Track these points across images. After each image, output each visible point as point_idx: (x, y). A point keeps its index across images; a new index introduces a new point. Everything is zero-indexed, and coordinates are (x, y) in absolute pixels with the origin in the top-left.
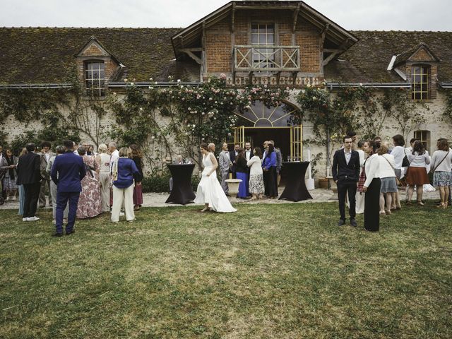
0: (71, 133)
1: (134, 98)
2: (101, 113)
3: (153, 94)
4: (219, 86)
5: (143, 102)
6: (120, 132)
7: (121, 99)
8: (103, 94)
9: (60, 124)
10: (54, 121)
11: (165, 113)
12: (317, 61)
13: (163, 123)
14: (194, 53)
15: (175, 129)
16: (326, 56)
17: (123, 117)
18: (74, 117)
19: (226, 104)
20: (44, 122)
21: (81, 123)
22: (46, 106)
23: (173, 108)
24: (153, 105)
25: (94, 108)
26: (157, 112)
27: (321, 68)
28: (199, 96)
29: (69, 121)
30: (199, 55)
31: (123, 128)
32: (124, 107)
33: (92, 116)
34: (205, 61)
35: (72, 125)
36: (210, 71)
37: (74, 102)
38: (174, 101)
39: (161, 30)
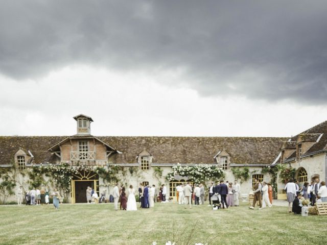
0: (13, 183)
1: (36, 170)
2: (24, 175)
3: (42, 169)
4: (65, 166)
5: (39, 172)
6: (31, 182)
7: (31, 170)
8: (24, 168)
9: (9, 179)
10: (7, 178)
11: (47, 175)
12: (104, 155)
13: (46, 179)
14: (58, 153)
15: (51, 181)
16: (108, 153)
17: (32, 177)
18: (14, 177)
19: (68, 172)
20: (3, 179)
21: (16, 179)
22: (3, 173)
23: (50, 174)
24: (42, 173)
25: (21, 173)
26: (44, 175)
27: (105, 158)
28: (57, 170)
29: (12, 178)
30: (59, 154)
31: (32, 181)
32: (32, 173)
33: (20, 176)
34: (62, 156)
35: (13, 180)
36: (64, 160)
37: (14, 171)
38: (50, 171)
39: (51, 137)
